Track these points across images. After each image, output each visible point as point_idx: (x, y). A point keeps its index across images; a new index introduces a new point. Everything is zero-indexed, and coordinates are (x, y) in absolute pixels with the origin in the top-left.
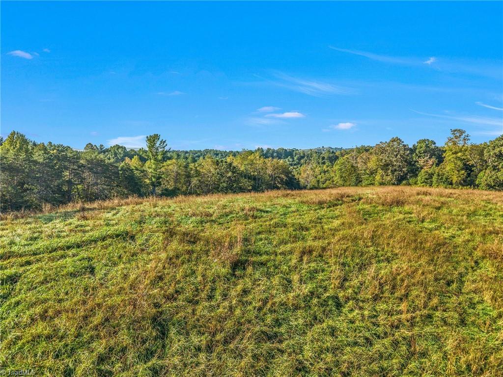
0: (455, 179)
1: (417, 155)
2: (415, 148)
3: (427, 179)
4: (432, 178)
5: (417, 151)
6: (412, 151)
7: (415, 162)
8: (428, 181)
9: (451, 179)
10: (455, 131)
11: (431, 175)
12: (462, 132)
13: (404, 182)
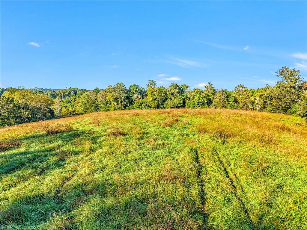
0: (153, 105)
1: (132, 93)
2: (131, 90)
3: (139, 106)
4: (141, 105)
5: (132, 91)
6: (130, 91)
7: (131, 97)
8: (140, 107)
9: (150, 105)
10: (150, 81)
11: (141, 104)
12: (153, 81)
13: (127, 108)
